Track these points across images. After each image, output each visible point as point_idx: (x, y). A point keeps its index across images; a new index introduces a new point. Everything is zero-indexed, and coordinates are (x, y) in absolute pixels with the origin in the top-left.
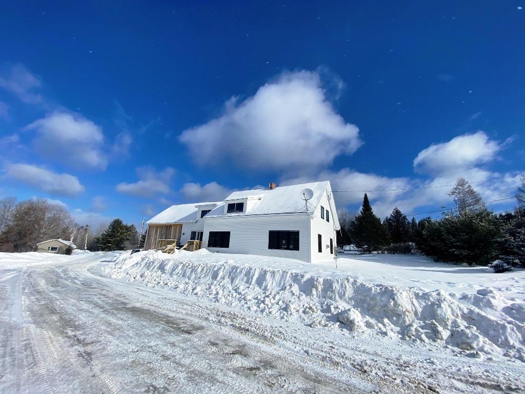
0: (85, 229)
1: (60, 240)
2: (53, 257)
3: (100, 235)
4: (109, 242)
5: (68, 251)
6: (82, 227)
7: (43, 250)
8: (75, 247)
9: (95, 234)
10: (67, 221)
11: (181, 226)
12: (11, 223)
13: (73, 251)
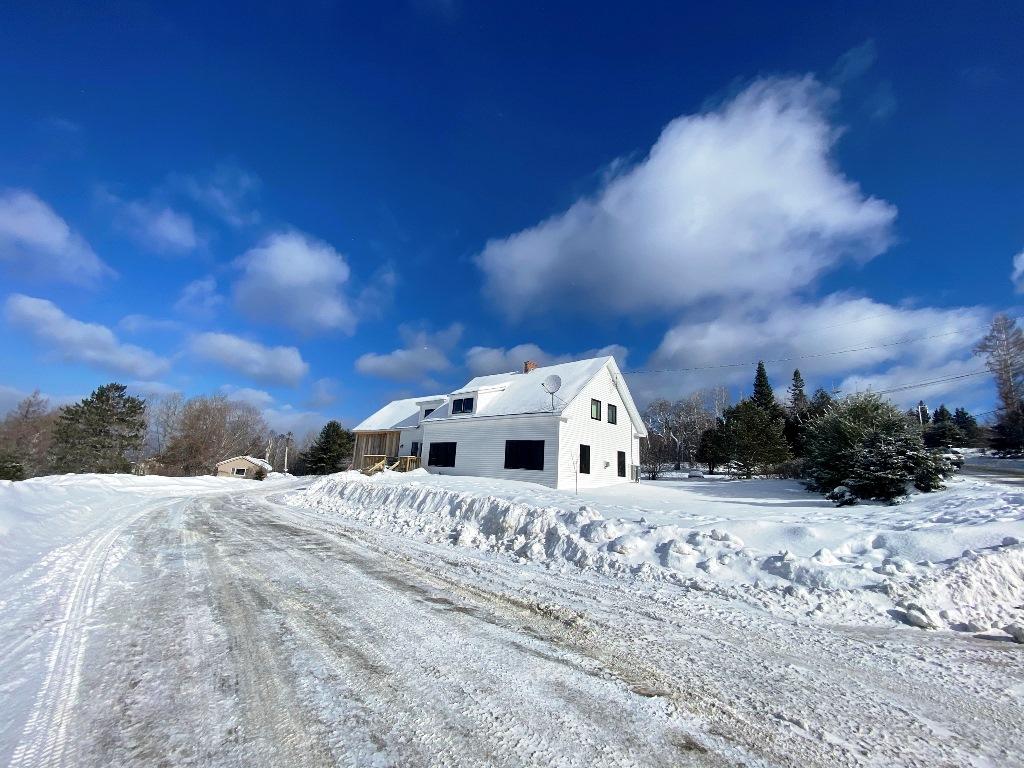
0: (286, 439)
1: (248, 457)
2: (234, 483)
3: (308, 450)
4: (321, 460)
5: (260, 475)
6: (282, 436)
7: (225, 473)
8: (270, 468)
9: (300, 447)
10: (258, 427)
11: (399, 433)
12: (178, 434)
13: (268, 475)
